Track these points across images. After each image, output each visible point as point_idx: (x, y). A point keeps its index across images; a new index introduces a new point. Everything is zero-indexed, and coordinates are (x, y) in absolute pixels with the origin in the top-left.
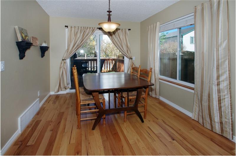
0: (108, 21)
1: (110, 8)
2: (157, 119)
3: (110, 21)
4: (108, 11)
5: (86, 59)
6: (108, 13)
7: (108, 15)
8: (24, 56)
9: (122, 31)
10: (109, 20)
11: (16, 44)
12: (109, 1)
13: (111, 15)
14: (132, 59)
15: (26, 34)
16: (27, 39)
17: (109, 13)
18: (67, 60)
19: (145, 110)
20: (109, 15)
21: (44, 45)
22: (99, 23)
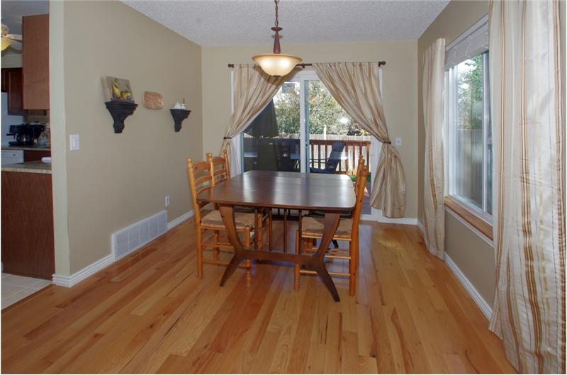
0: (274, 51)
1: (279, 21)
2: (383, 304)
3: (279, 52)
4: (273, 29)
5: (325, 139)
6: (274, 33)
7: (273, 36)
8: (123, 127)
9: (361, 69)
10: (277, 49)
11: (105, 106)
12: (276, 2)
13: (281, 37)
14: (390, 143)
15: (125, 88)
16: (128, 97)
17: (277, 33)
18: (233, 139)
19: (350, 272)
20: (277, 38)
21: (178, 107)
22: (252, 56)
